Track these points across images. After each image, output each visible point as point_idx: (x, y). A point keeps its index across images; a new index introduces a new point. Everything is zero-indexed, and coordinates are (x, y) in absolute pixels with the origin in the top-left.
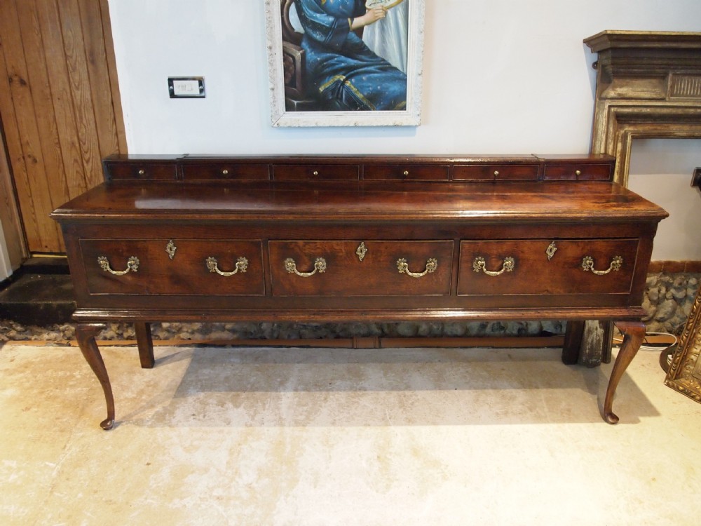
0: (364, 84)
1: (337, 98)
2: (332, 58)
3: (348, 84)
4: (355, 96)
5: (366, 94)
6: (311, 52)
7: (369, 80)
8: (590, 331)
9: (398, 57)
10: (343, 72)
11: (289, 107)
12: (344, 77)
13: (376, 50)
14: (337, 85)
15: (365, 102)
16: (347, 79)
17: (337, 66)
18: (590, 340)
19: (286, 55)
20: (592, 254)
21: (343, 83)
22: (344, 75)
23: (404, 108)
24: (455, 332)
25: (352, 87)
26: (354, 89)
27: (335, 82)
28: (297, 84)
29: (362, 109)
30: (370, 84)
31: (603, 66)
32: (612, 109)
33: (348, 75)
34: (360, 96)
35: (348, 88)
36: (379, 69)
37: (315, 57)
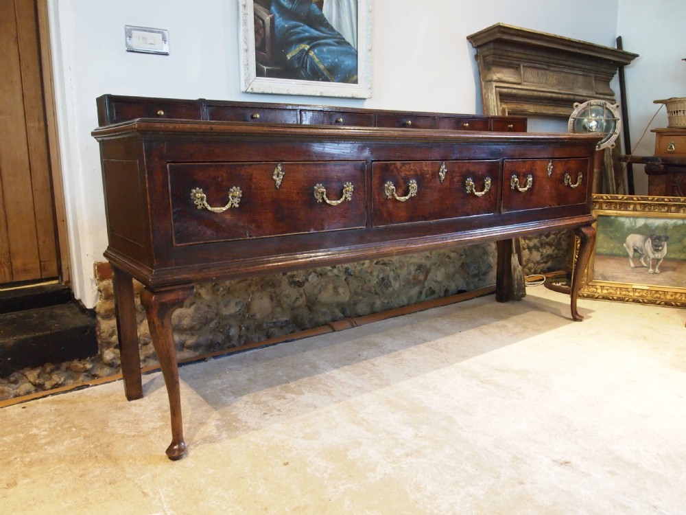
0: (325, 56)
1: (302, 67)
2: (297, 26)
3: (311, 54)
4: (317, 67)
5: (326, 65)
6: (280, 17)
7: (329, 51)
8: (515, 269)
9: (350, 33)
10: (307, 42)
11: (260, 73)
12: (308, 47)
13: (334, 24)
14: (302, 54)
15: (326, 73)
16: (310, 49)
17: (302, 35)
18: (516, 276)
19: (257, 17)
20: (568, 171)
21: (307, 52)
22: (308, 44)
23: (356, 82)
24: (402, 303)
25: (315, 57)
26: (317, 60)
27: (300, 51)
28: (267, 49)
29: (323, 80)
30: (329, 56)
31: (484, 57)
32: (497, 89)
33: (312, 44)
34: (321, 66)
35: (312, 59)
36: (336, 42)
37: (283, 23)
